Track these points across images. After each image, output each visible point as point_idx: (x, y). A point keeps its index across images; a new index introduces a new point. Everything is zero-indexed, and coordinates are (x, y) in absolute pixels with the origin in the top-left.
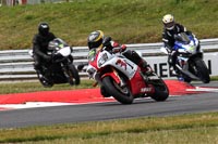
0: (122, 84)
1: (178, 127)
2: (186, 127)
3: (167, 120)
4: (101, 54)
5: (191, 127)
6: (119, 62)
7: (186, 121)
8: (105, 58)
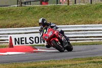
3: (25, 64)
7: (33, 65)
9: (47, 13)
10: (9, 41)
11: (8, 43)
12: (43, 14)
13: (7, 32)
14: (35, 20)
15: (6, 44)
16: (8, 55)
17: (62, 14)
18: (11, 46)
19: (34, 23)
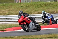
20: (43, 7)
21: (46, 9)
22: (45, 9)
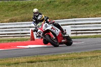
0: (54, 38)
1: (51, 61)
2: (54, 60)
3: (46, 57)
4: (44, 25)
5: (57, 60)
6: (52, 28)
7: (55, 57)
8: (46, 26)
9: (68, 6)
10: (30, 35)
11: (29, 36)
12: (64, 7)
13: (28, 26)
14: (56, 13)
15: (28, 37)
16: (30, 48)
17: (83, 7)
18: (33, 39)
19: (55, 16)
20: (19, 10)
21: (24, 13)
22: (22, 13)
